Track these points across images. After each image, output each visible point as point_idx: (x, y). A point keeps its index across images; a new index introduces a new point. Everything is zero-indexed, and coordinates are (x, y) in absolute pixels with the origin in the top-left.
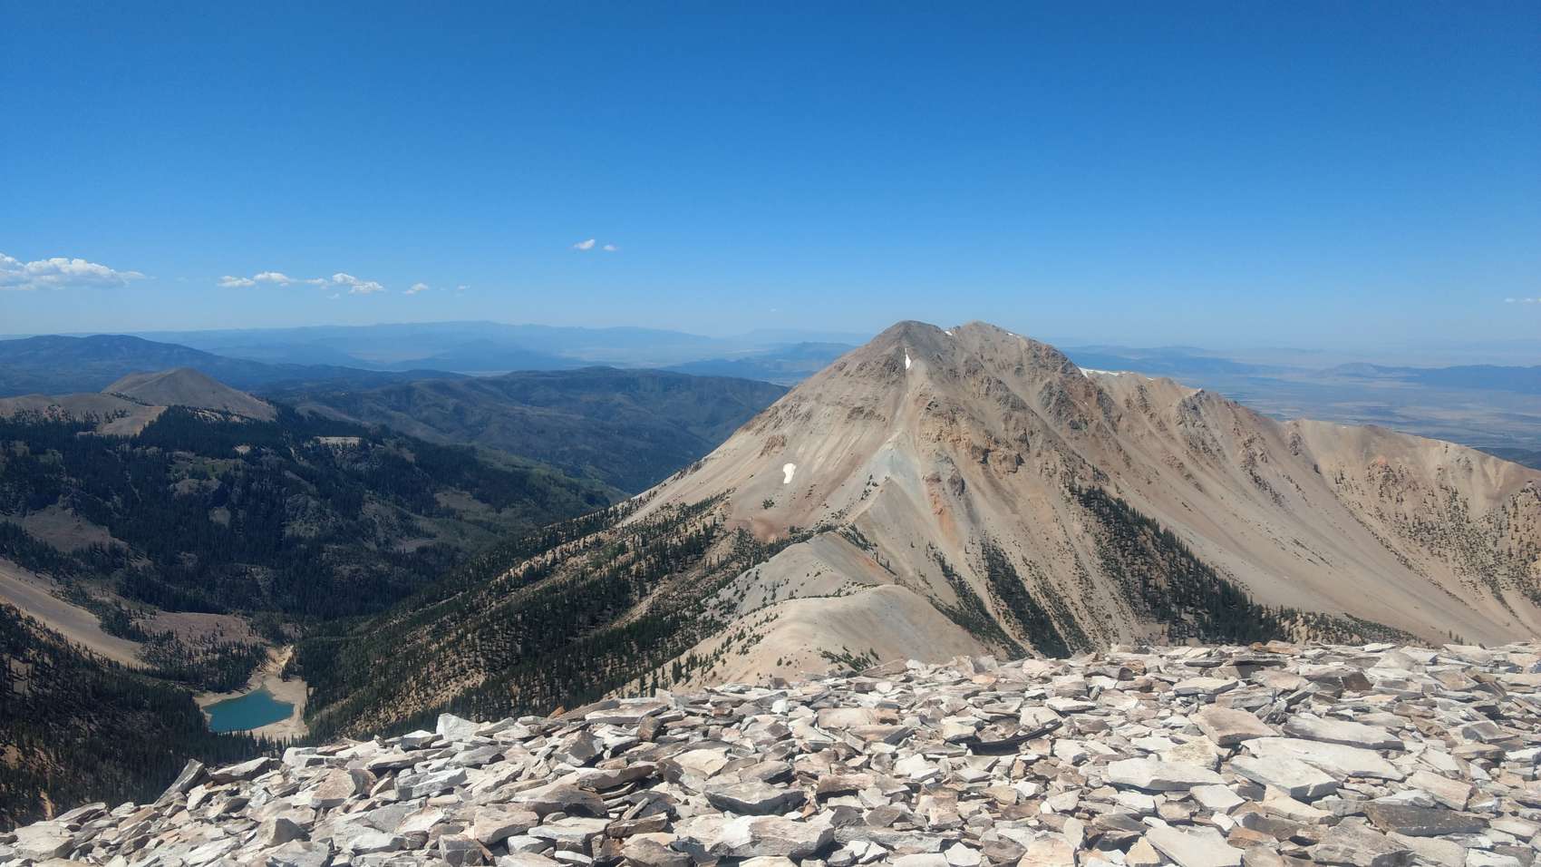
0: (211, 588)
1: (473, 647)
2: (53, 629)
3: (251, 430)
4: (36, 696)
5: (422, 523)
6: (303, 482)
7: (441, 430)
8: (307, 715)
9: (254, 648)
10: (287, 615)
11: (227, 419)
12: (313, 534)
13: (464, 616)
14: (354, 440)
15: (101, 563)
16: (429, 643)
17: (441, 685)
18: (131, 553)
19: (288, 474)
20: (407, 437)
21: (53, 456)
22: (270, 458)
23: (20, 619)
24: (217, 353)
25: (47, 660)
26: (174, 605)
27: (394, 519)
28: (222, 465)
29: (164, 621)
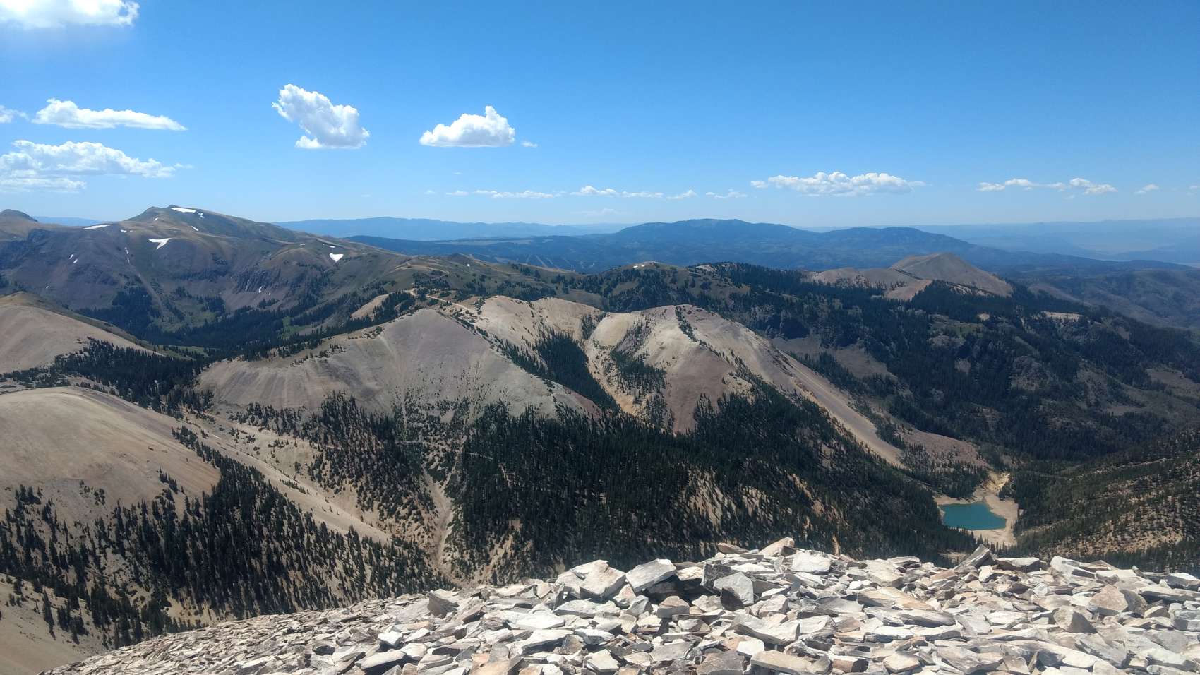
0: (952, 418)
1: (1172, 508)
2: (847, 429)
3: (992, 303)
4: (835, 472)
5: (1132, 392)
6: (1030, 347)
7: (1158, 314)
8: (1016, 530)
9: (980, 469)
10: (1008, 449)
11: (974, 293)
12: (1033, 389)
13: (1166, 479)
14: (1075, 317)
15: (880, 389)
16: (1129, 496)
17: (1138, 534)
18: (899, 384)
19: (1018, 339)
20: (1124, 318)
21: (856, 311)
22: (1004, 325)
23: (829, 418)
24: (970, 242)
25: (842, 449)
26: (926, 427)
27: (1105, 386)
28: (969, 327)
29: (917, 437)
